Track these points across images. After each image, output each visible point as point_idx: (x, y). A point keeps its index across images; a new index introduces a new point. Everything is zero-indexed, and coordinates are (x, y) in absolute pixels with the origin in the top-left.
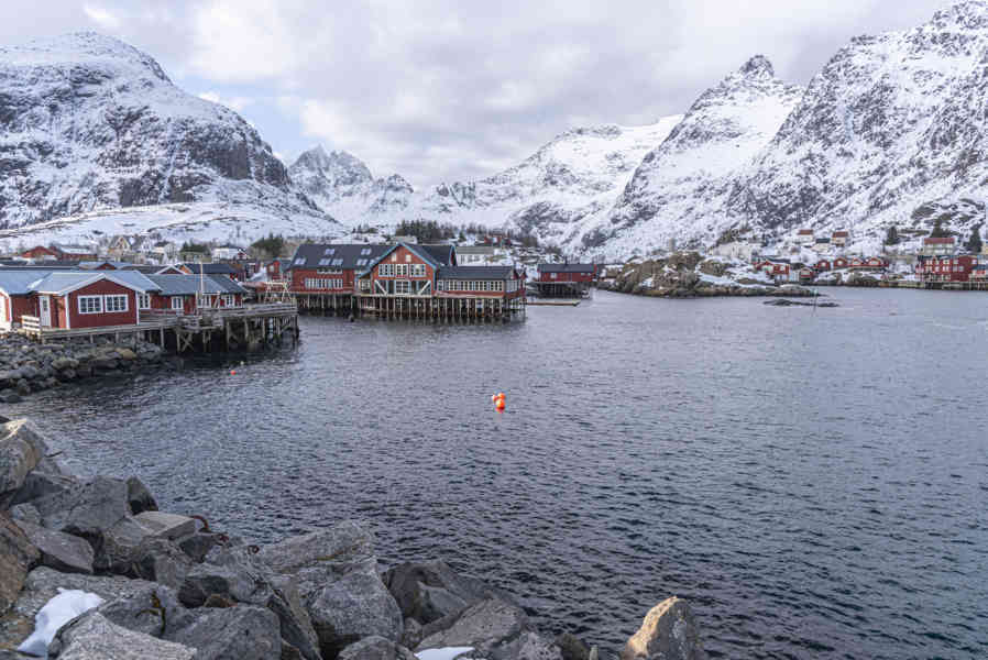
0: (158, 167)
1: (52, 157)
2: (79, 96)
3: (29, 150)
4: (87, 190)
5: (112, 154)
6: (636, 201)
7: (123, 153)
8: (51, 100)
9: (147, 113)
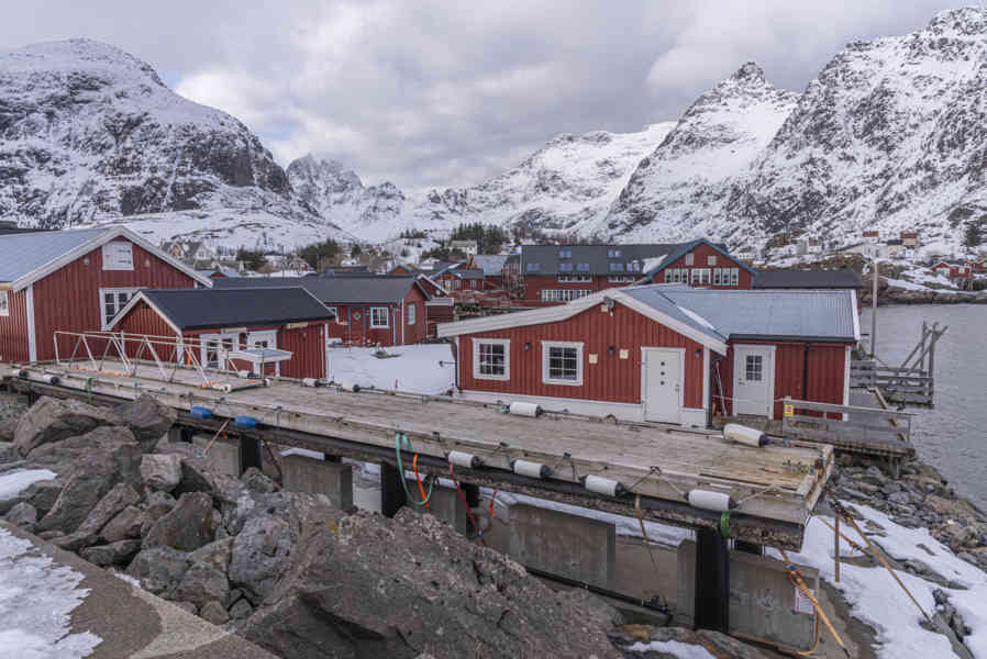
0: (160, 174)
1: (50, 164)
2: (77, 102)
3: (26, 158)
4: (86, 198)
5: (112, 161)
6: (633, 206)
7: (123, 160)
8: (47, 107)
9: (147, 120)
